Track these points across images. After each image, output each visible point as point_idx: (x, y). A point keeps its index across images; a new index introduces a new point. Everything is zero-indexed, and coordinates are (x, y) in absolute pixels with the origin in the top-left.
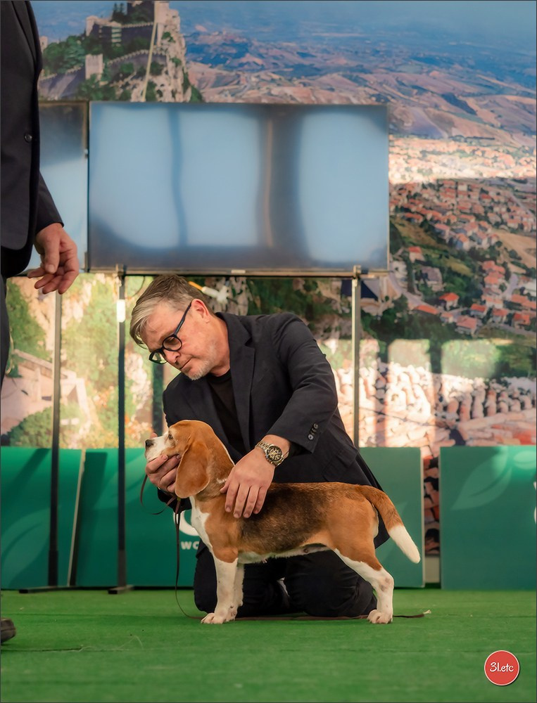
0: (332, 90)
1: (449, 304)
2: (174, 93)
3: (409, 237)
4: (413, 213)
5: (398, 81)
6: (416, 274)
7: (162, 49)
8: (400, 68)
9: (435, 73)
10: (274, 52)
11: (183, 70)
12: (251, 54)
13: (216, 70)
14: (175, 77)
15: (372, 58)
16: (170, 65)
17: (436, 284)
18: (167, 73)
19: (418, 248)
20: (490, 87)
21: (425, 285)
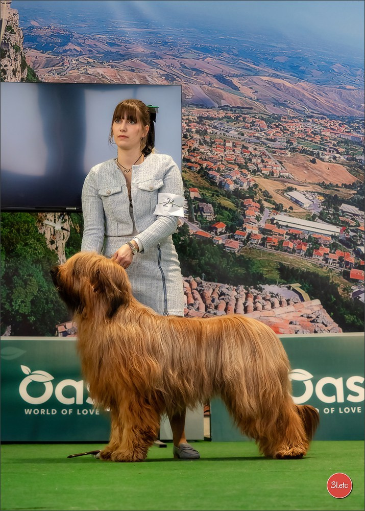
0: (133, 71)
1: (219, 230)
2: (14, 72)
3: (191, 181)
4: (193, 163)
5: (181, 65)
6: (195, 207)
7: (5, 39)
8: (183, 55)
9: (209, 59)
10: (89, 42)
11: (21, 54)
12: (72, 43)
13: (46, 55)
14: (16, 60)
15: (162, 47)
16: (12, 50)
17: (209, 216)
18: (9, 57)
19: (196, 189)
20: (249, 70)
21: (202, 216)
